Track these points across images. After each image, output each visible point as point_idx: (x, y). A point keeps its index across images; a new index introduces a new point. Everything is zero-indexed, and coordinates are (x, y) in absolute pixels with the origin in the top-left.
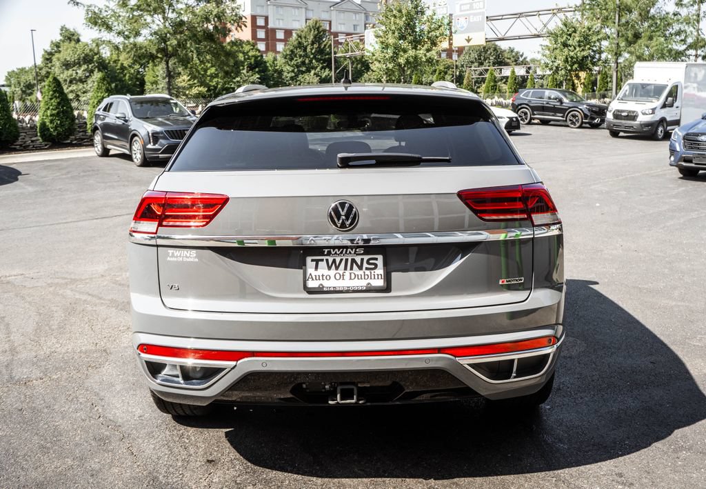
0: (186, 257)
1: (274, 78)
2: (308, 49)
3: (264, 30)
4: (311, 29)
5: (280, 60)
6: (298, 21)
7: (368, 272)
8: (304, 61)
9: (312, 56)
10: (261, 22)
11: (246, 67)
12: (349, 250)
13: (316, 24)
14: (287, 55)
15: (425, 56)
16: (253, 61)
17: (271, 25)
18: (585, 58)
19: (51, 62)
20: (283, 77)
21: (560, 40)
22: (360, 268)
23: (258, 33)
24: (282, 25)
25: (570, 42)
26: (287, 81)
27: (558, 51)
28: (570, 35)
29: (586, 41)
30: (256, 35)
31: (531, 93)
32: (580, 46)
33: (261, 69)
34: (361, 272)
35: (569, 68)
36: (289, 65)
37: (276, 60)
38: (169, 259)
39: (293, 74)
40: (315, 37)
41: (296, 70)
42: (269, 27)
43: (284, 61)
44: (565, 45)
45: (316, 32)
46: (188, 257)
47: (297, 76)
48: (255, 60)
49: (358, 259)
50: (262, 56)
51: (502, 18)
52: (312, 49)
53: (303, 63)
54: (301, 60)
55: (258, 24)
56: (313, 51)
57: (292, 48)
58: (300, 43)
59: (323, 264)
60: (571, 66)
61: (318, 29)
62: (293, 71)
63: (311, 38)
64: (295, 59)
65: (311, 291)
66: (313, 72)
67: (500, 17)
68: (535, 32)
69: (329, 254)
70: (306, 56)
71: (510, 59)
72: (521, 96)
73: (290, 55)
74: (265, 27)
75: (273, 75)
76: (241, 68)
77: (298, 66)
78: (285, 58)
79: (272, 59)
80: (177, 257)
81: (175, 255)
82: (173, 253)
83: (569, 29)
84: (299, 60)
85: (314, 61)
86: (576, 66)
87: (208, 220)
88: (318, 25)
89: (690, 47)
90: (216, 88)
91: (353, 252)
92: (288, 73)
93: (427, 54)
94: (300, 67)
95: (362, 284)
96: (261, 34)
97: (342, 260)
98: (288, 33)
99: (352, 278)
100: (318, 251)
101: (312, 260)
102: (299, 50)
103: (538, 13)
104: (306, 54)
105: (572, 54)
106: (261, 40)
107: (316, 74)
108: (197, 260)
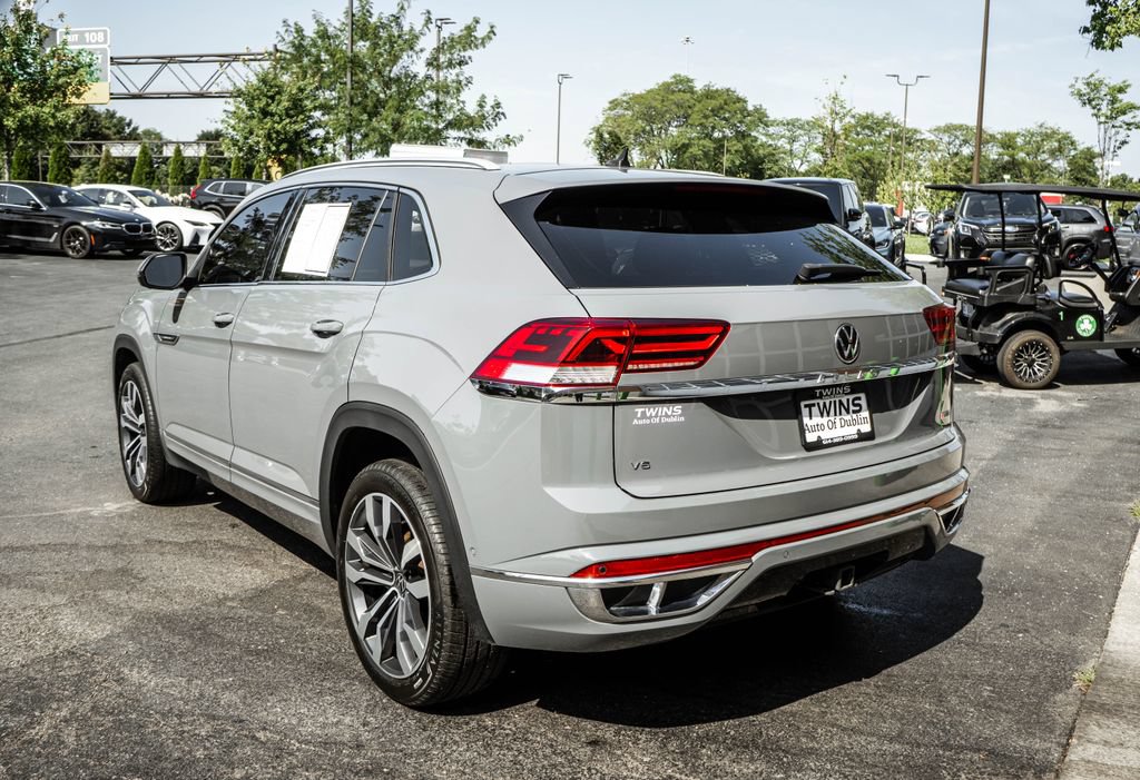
0: (667, 416)
7: (854, 416)
12: (834, 389)
15: (54, 116)
18: (297, 134)
21: (257, 105)
22: (848, 412)
25: (273, 108)
27: (255, 121)
28: (272, 98)
29: (297, 107)
31: (222, 186)
32: (288, 116)
34: (848, 417)
35: (274, 148)
38: (635, 422)
44: (265, 113)
46: (669, 417)
49: (845, 400)
51: (138, 61)
59: (815, 410)
60: (278, 146)
65: (809, 447)
67: (134, 61)
68: (196, 89)
69: (821, 397)
71: (109, 128)
72: (206, 190)
80: (651, 417)
81: (648, 415)
82: (644, 413)
83: (269, 89)
86: (284, 146)
87: (702, 359)
89: (450, 125)
91: (842, 392)
93: (58, 115)
95: (851, 432)
97: (831, 403)
99: (842, 425)
100: (810, 393)
101: (806, 406)
103: (199, 59)
105: (278, 127)
108: (683, 419)
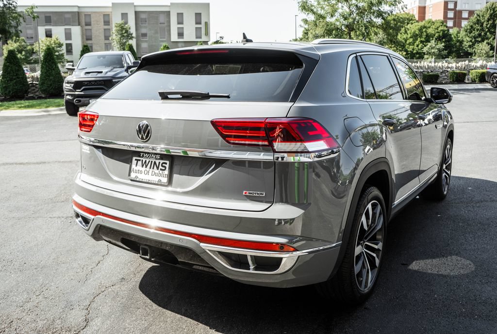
1: (456, 46)
2: (485, 25)
3: (453, 12)
4: (488, 10)
5: (463, 33)
6: (481, 4)
7: (161, 172)
8: (481, 34)
9: (487, 30)
10: (451, 6)
11: (434, 38)
12: (153, 155)
13: (493, 5)
14: (467, 29)
16: (441, 34)
17: (458, 8)
19: (307, 35)
20: (463, 45)
22: (158, 168)
23: (448, 14)
24: (468, 7)
26: (466, 48)
30: (447, 15)
33: (447, 39)
34: (157, 171)
36: (469, 37)
37: (459, 33)
39: (471, 43)
40: (491, 15)
41: (473, 40)
42: (457, 9)
43: (465, 33)
45: (492, 12)
46: (87, 150)
47: (474, 44)
48: (443, 33)
49: (157, 162)
50: (448, 30)
52: (487, 25)
53: (480, 35)
54: (478, 33)
55: (449, 7)
56: (488, 26)
57: (472, 24)
58: (478, 20)
59: (140, 163)
61: (494, 9)
62: (471, 41)
63: (487, 16)
64: (473, 32)
66: (485, 42)
69: (143, 156)
70: (482, 30)
73: (470, 29)
74: (454, 9)
75: (456, 44)
76: (431, 39)
77: (475, 37)
78: (466, 32)
79: (456, 33)
84: (477, 33)
85: (488, 33)
88: (494, 6)
90: (412, 52)
91: (154, 157)
92: (467, 42)
94: (477, 37)
96: (451, 14)
97: (149, 161)
98: (471, 13)
99: (153, 174)
100: (138, 154)
101: (136, 160)
102: (477, 25)
104: (483, 28)
106: (450, 19)
107: (488, 44)
